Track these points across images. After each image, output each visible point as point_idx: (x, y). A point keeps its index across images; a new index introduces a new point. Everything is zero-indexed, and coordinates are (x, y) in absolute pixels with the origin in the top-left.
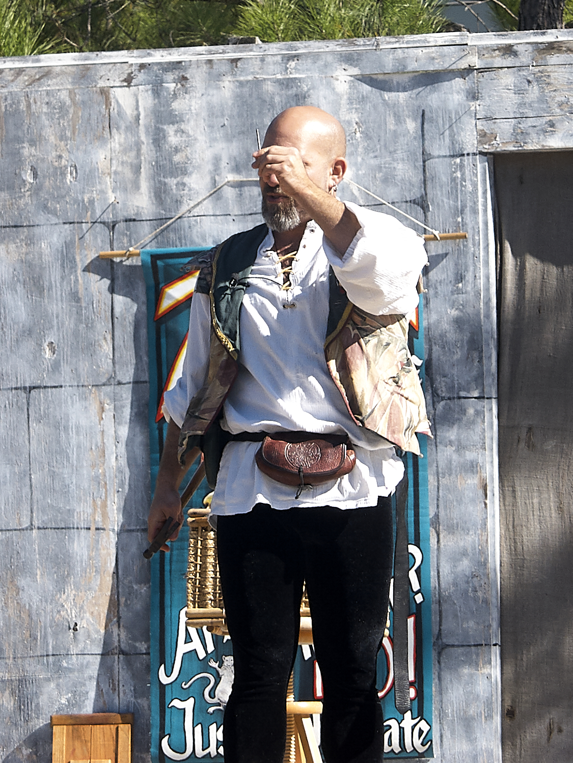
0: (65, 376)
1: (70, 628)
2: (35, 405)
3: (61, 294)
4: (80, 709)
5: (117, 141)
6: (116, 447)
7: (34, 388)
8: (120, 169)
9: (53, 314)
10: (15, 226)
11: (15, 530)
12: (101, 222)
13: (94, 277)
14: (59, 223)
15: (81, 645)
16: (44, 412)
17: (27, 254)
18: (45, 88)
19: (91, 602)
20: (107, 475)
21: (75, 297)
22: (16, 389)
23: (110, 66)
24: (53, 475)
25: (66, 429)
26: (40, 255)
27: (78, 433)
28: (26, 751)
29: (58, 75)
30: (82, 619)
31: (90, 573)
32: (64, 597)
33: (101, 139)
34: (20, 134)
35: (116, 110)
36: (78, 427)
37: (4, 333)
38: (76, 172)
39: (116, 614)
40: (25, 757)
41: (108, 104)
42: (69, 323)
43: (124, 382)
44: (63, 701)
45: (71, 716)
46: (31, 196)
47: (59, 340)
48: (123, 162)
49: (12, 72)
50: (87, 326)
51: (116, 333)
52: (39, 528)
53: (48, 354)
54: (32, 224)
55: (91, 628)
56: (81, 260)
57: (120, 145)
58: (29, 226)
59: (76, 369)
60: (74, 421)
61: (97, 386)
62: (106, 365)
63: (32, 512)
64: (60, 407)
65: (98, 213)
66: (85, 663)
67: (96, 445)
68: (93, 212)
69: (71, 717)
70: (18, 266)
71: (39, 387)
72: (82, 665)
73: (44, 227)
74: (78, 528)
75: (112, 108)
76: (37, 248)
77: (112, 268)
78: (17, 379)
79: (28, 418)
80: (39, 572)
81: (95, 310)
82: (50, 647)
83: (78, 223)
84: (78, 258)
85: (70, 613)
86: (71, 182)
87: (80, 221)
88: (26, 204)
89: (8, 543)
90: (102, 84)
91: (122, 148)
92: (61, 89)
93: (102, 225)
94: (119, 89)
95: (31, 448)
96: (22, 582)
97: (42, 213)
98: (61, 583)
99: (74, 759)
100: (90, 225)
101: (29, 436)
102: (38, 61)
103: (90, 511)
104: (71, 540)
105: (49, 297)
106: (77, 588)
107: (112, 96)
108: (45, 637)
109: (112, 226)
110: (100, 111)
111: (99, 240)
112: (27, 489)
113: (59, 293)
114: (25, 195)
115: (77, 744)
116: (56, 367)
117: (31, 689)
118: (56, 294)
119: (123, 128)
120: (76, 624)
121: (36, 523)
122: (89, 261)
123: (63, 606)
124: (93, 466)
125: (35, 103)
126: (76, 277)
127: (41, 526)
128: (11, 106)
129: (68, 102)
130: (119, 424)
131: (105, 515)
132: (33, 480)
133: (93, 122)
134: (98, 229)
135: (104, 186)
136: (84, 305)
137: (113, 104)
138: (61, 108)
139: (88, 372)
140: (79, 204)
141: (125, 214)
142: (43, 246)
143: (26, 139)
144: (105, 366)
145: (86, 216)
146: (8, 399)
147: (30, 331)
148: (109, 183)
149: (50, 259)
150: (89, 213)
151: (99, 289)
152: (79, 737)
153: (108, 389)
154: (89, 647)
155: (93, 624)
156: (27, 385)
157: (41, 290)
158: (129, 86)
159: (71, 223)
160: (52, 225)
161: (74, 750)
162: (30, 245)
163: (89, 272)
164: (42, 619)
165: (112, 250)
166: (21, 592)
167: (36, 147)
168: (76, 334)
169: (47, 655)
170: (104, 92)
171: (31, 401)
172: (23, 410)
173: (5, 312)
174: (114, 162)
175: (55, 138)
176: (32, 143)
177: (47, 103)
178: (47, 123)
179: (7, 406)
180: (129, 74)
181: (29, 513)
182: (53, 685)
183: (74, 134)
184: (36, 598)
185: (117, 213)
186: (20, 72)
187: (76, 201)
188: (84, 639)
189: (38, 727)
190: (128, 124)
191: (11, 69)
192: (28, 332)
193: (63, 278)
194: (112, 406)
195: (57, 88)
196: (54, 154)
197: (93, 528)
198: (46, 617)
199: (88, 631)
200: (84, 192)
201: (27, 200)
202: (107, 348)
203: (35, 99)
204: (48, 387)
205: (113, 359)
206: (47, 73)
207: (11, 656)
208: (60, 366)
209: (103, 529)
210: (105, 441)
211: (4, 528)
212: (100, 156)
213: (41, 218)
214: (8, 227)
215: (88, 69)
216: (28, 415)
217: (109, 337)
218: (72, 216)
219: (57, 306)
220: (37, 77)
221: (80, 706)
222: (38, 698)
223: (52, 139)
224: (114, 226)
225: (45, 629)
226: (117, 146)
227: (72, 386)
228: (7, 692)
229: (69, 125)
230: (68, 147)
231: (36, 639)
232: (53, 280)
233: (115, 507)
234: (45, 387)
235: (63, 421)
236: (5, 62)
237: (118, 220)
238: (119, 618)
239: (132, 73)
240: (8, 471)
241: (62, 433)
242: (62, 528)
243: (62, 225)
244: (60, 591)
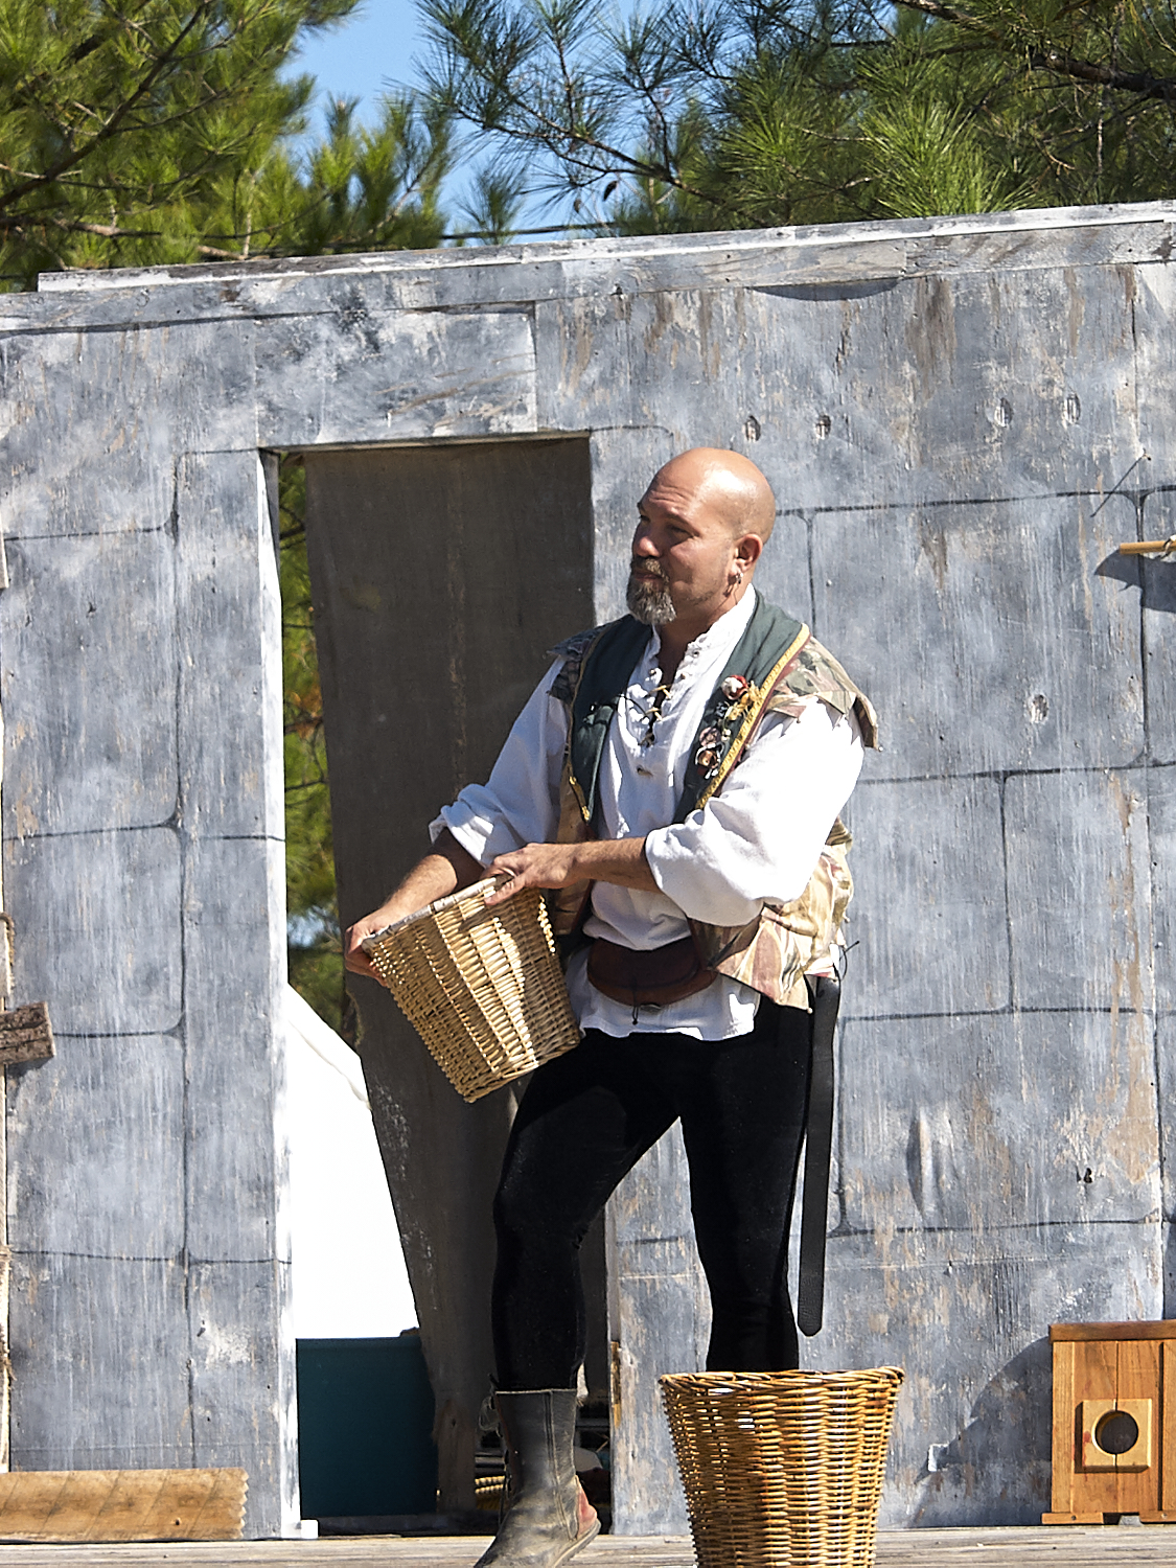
0: (1064, 752)
1: (1079, 1179)
2: (1014, 803)
3: (1056, 616)
4: (1098, 1314)
5: (1146, 354)
6: (1152, 871)
7: (1012, 773)
8: (1152, 402)
9: (1041, 648)
10: (976, 502)
11: (984, 1013)
12: (1121, 493)
13: (1112, 585)
14: (1050, 495)
15: (1098, 1207)
16: (1030, 813)
17: (996, 547)
18: (1023, 267)
19: (1114, 1134)
20: (1138, 918)
21: (1079, 619)
22: (982, 775)
23: (1135, 226)
24: (1046, 920)
25: (1067, 842)
26: (1020, 548)
27: (1087, 850)
28: (1009, 1386)
29: (1045, 244)
30: (1099, 1163)
31: (1111, 1085)
32: (1068, 1125)
33: (1121, 353)
34: (982, 345)
35: (1143, 303)
36: (1086, 839)
37: (960, 680)
38: (1078, 409)
39: (1157, 1153)
40: (1006, 1395)
41: (1130, 292)
42: (1070, 664)
43: (1164, 761)
44: (1070, 1301)
45: (1082, 1325)
46: (1001, 449)
47: (1053, 692)
48: (1156, 391)
49: (967, 240)
50: (1100, 668)
51: (1149, 679)
52: (1024, 1010)
53: (1035, 715)
54: (1004, 496)
55: (1114, 1177)
56: (1088, 556)
57: (1152, 361)
58: (999, 501)
59: (1082, 741)
60: (1080, 828)
61: (1117, 769)
62: (1133, 734)
63: (1011, 983)
64: (1057, 805)
65: (1116, 477)
66: (1105, 1235)
67: (1119, 869)
68: (1108, 475)
69: (1083, 1327)
70: (981, 568)
71: (1019, 772)
72: (1101, 1241)
73: (1025, 502)
74: (1089, 1009)
75: (1137, 298)
76: (1013, 538)
77: (1141, 569)
78: (983, 758)
79: (1003, 824)
80: (1024, 1085)
81: (1113, 641)
82: (1047, 1210)
83: (1082, 494)
84: (1083, 554)
85: (1079, 1152)
86: (1069, 424)
87: (1086, 490)
88: (994, 464)
89: (972, 1035)
90: (1119, 258)
91: (1154, 366)
92: (1051, 268)
93: (1123, 497)
94: (1148, 265)
95: (1009, 875)
96: (997, 1101)
97: (1022, 479)
98: (1063, 1102)
99: (1089, 1398)
100: (1102, 497)
101: (1005, 854)
102: (1011, 221)
103: (1109, 980)
104: (1078, 1027)
105: (1036, 619)
106: (1090, 1111)
107: (1136, 279)
108: (1038, 1192)
109: (1140, 499)
110: (1116, 305)
111: (1118, 523)
112: (1003, 945)
113: (1052, 613)
114: (992, 450)
115: (1095, 1373)
116: (1048, 737)
117: (1013, 1282)
118: (1047, 615)
119: (1156, 332)
120: (1089, 1171)
121: (1019, 1002)
122: (1103, 559)
123: (1067, 1141)
124: (1114, 904)
125: (1007, 292)
126: (1080, 584)
127: (1028, 1007)
128: (966, 299)
129: (1063, 290)
130: (1157, 833)
131: (1134, 987)
132: (1012, 929)
133: (1106, 323)
134: (1116, 504)
135: (1125, 432)
136: (1093, 632)
137: (1138, 291)
138: (1050, 300)
139: (1102, 744)
140: (1083, 463)
141: (1162, 477)
142: (1023, 534)
143: (991, 354)
144: (1131, 736)
145: (1094, 484)
146: (969, 792)
147: (1004, 678)
148: (1134, 426)
149: (1036, 556)
150: (1101, 478)
151: (1118, 604)
152: (1097, 1362)
153: (1138, 774)
154: (1111, 1209)
155: (1117, 1171)
156: (1001, 769)
157: (1021, 609)
158: (1165, 261)
159: (1070, 494)
160: (1037, 497)
161: (1089, 1383)
162: (1001, 532)
163: (1102, 575)
164: (1033, 1163)
165: (1141, 539)
166: (995, 1118)
167: (1009, 367)
168: (1082, 682)
169: (1042, 1224)
170: (1124, 273)
171: (1008, 795)
172: (993, 810)
173: (961, 645)
174: (1141, 390)
175: (1042, 350)
176: (1003, 360)
177: (1028, 292)
178: (1027, 325)
179: (967, 804)
180: (1166, 241)
181: (1007, 984)
182: (1051, 1274)
183: (1073, 343)
184: (1021, 1128)
185: (1148, 476)
186: (979, 240)
187: (1078, 457)
188: (1102, 1196)
189: (1027, 1344)
190: (1165, 325)
191: (965, 236)
192: (1001, 679)
193: (1057, 588)
194: (1144, 804)
195: (1045, 266)
196: (1040, 377)
197: (1115, 1009)
198: (1038, 1160)
199: (1110, 1184)
200: (1091, 442)
201: (996, 456)
202: (1135, 705)
203: (1006, 286)
204: (1035, 772)
205: (1145, 724)
206: (1025, 242)
207: (981, 1225)
208: (1055, 735)
209: (1133, 1011)
210: (1133, 862)
211: (965, 1010)
212: (1119, 381)
213: (1020, 487)
214: (964, 502)
215: (1095, 233)
216: (1003, 818)
217: (1138, 686)
218: (1072, 482)
219: (1049, 635)
220: (1010, 248)
221: (1097, 1308)
222: (1026, 1295)
223: (1036, 353)
224: (1143, 499)
225: (1038, 1177)
226: (1147, 363)
227: (1076, 770)
228: (975, 1285)
229: (1065, 329)
230: (1063, 366)
231: (1022, 1197)
232: (1041, 590)
233: (1152, 974)
234: (1031, 772)
235: (1062, 829)
236: (954, 224)
237: (1151, 487)
238: (1162, 1160)
239: (1170, 238)
240: (970, 915)
241: (1061, 850)
242: (1065, 1010)
243: (1055, 499)
244: (1061, 1115)
